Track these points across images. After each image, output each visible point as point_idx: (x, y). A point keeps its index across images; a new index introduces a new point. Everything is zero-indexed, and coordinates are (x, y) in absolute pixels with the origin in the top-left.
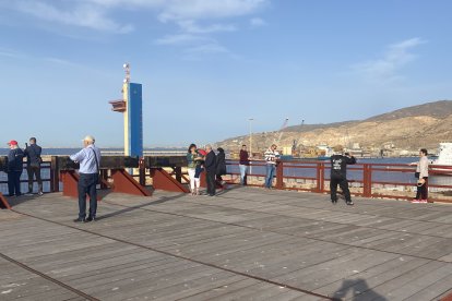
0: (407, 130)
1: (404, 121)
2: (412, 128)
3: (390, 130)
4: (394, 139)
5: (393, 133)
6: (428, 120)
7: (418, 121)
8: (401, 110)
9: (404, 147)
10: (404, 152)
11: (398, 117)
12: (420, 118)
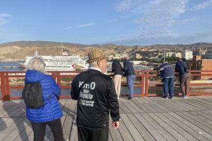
0: (10, 51)
1: (8, 48)
2: (12, 51)
3: (2, 51)
4: (4, 55)
5: (3, 52)
6: (18, 48)
7: (14, 48)
8: (6, 43)
9: (9, 58)
10: (10, 60)
11: (5, 46)
12: (15, 47)
